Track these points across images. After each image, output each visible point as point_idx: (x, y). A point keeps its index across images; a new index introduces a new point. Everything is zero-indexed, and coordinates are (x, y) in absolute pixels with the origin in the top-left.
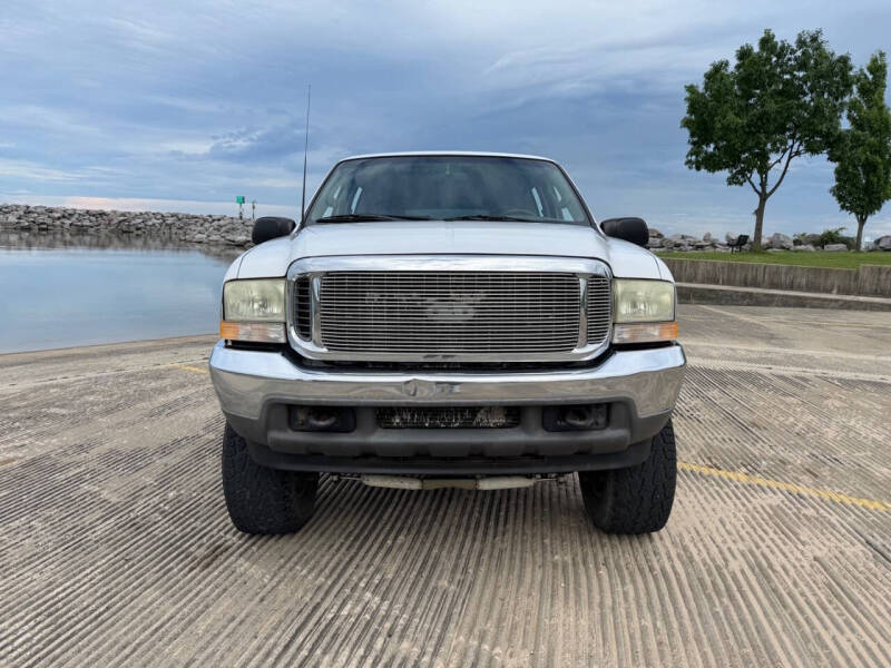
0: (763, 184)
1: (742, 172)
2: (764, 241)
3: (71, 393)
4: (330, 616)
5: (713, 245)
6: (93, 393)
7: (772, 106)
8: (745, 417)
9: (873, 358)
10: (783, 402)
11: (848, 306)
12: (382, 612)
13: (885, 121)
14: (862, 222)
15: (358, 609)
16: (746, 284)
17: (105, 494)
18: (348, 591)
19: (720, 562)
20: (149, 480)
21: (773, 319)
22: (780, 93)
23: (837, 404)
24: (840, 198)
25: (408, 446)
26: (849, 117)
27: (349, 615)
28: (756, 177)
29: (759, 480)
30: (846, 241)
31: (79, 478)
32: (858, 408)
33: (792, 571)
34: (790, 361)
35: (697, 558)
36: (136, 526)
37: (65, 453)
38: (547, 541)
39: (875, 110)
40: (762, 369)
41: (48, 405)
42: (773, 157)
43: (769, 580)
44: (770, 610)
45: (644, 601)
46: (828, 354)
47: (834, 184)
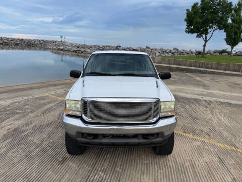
0: (206, 38)
1: (200, 34)
2: (205, 52)
3: (21, 105)
4: (92, 179)
5: (192, 53)
6: (27, 105)
7: (209, 17)
8: (194, 115)
9: (229, 94)
10: (204, 110)
11: (226, 74)
12: (104, 178)
13: (240, 20)
14: (232, 48)
15: (98, 177)
16: (199, 67)
17: (35, 140)
18: (96, 172)
19: (183, 163)
20: (45, 136)
21: (205, 79)
22: (212, 12)
23: (218, 111)
24: (227, 42)
25: (110, 142)
26: (231, 18)
27: (97, 179)
28: (204, 36)
29: (195, 137)
30: (228, 52)
31: (27, 135)
32: (223, 112)
33: (200, 167)
34: (208, 95)
35: (178, 162)
36: (44, 151)
37: (23, 126)
38: (143, 157)
39: (238, 17)
40: (200, 98)
41: (16, 109)
42: (209, 30)
43: (194, 169)
44: (193, 178)
45: (165, 175)
46: (218, 92)
47: (226, 37)
